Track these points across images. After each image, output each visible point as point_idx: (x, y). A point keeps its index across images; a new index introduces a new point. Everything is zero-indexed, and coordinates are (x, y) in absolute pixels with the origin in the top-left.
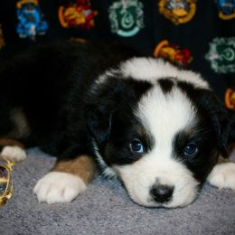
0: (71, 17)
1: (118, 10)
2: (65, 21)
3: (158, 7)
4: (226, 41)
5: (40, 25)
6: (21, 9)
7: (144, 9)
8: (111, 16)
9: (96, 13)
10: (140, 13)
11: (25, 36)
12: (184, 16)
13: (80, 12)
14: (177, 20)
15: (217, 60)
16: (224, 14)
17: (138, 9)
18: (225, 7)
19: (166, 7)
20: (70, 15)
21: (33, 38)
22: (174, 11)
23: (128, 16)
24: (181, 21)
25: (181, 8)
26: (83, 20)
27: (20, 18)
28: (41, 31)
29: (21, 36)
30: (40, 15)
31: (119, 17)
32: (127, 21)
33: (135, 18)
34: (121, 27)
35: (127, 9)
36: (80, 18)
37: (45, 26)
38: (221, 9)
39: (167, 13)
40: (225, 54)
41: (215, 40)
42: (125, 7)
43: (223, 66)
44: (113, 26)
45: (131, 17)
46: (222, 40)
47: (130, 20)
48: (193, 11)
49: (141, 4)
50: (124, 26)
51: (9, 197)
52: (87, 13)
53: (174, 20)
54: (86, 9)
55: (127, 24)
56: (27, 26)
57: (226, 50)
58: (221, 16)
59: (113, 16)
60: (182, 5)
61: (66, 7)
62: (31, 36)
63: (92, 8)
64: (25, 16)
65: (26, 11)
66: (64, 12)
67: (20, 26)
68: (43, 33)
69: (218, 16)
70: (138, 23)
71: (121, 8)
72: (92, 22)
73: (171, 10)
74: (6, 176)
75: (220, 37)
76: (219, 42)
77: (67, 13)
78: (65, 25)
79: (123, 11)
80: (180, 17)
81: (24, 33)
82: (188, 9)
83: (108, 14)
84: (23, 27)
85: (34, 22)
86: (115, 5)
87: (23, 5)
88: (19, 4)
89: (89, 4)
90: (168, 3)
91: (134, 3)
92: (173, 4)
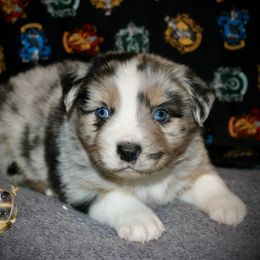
0: (76, 43)
1: (124, 37)
3: (164, 36)
4: (231, 71)
5: (43, 49)
6: (25, 34)
7: (150, 37)
8: (117, 43)
9: (102, 39)
10: (146, 41)
11: (28, 61)
12: (190, 46)
13: (85, 38)
14: (183, 49)
15: (221, 89)
16: (229, 44)
17: (144, 37)
18: (231, 38)
19: (172, 36)
20: (75, 41)
22: (180, 40)
23: (134, 43)
24: (187, 50)
25: (187, 37)
26: (88, 46)
27: (24, 42)
28: (44, 56)
29: (24, 60)
30: (44, 39)
31: (125, 44)
32: (133, 49)
33: (141, 46)
35: (134, 37)
36: (85, 44)
37: (48, 51)
38: (227, 39)
39: (173, 42)
40: (229, 83)
41: (220, 69)
42: (131, 34)
43: (228, 95)
45: (137, 45)
46: (227, 69)
47: (136, 47)
48: (199, 41)
51: (13, 221)
52: (93, 39)
53: (180, 49)
54: (92, 35)
56: (30, 51)
57: (230, 80)
58: (226, 46)
59: (119, 43)
61: (71, 32)
63: (98, 35)
64: (29, 40)
65: (30, 36)
66: (68, 37)
67: (23, 50)
68: (46, 58)
69: (223, 46)
70: (144, 50)
71: (127, 35)
72: (97, 49)
73: (177, 39)
74: (10, 201)
75: (225, 67)
76: (224, 71)
77: (71, 39)
78: (69, 50)
79: (129, 39)
80: (186, 46)
81: (27, 58)
82: (194, 38)
84: (26, 52)
85: (37, 46)
86: (122, 32)
87: (27, 30)
88: (23, 29)
89: (95, 31)
90: (174, 32)
91: (140, 31)
92: (179, 34)
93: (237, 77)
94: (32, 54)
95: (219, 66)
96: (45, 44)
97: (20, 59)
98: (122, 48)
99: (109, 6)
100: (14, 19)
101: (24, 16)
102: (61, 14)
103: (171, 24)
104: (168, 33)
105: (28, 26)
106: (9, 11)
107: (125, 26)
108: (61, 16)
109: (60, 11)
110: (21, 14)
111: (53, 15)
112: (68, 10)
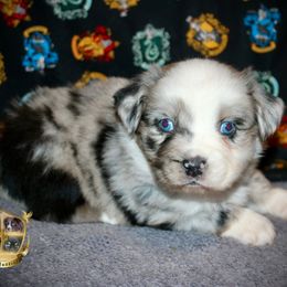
1: (142, 41)
2: (79, 52)
5: (49, 56)
6: (29, 39)
7: (170, 40)
8: (134, 48)
9: (117, 44)
10: (166, 44)
11: (32, 69)
12: (215, 48)
13: (98, 42)
14: (207, 53)
16: (258, 46)
17: (164, 40)
19: (195, 38)
21: (42, 72)
22: (204, 43)
23: (152, 47)
24: (212, 54)
25: (212, 40)
26: (101, 52)
27: (27, 49)
28: (51, 63)
29: (27, 69)
30: (50, 45)
31: (143, 49)
32: (152, 53)
33: (160, 50)
34: (145, 60)
35: (153, 40)
36: (98, 49)
37: (55, 57)
38: (255, 41)
39: (196, 45)
42: (150, 37)
44: (136, 59)
45: (156, 49)
47: (155, 52)
48: (225, 43)
49: (167, 34)
50: (148, 58)
52: (107, 43)
53: (204, 53)
54: (105, 39)
55: (151, 56)
56: (34, 58)
58: (254, 48)
59: (136, 48)
60: (213, 36)
62: (40, 69)
64: (33, 46)
65: (35, 41)
66: (78, 42)
67: (26, 57)
68: (53, 66)
69: (250, 49)
70: (164, 55)
71: (145, 39)
72: (111, 54)
73: (201, 42)
77: (82, 44)
78: (79, 57)
79: (147, 42)
80: (211, 49)
82: (219, 40)
84: (30, 60)
85: (43, 53)
86: (139, 35)
87: (31, 34)
88: (26, 34)
89: (109, 34)
90: (197, 34)
91: (159, 33)
92: (203, 36)
93: (267, 82)
94: (36, 61)
97: (24, 68)
98: (140, 53)
99: (125, 6)
100: (16, 22)
101: (28, 18)
102: (70, 15)
103: (193, 25)
104: (190, 35)
105: (32, 30)
106: (10, 13)
108: (70, 17)
109: (69, 12)
110: (24, 16)
111: (60, 16)
112: (79, 11)
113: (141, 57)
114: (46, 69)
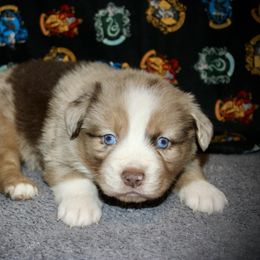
0: (53, 26)
1: (104, 18)
2: (47, 29)
4: (217, 51)
5: (20, 32)
7: (130, 17)
8: (96, 24)
9: (80, 21)
10: (127, 21)
12: (173, 25)
13: (63, 19)
14: (166, 29)
15: (207, 71)
16: (215, 23)
17: (125, 17)
19: (154, 15)
20: (52, 23)
21: (13, 47)
22: (163, 20)
23: (114, 24)
24: (170, 30)
25: (170, 16)
26: (66, 29)
28: (21, 39)
30: (20, 22)
31: (105, 26)
32: (113, 30)
33: (121, 27)
35: (113, 17)
36: (63, 26)
37: (25, 34)
38: (212, 18)
39: (155, 22)
40: (215, 64)
41: (205, 49)
42: (111, 14)
43: (213, 77)
44: (98, 35)
45: (117, 25)
46: (213, 49)
47: (116, 28)
48: (182, 20)
49: (127, 12)
50: (110, 34)
52: (71, 20)
53: (162, 29)
54: (70, 17)
55: (113, 32)
56: (6, 34)
57: (216, 61)
58: (211, 24)
59: (98, 24)
60: (171, 14)
61: (48, 14)
62: (11, 44)
63: (76, 16)
64: (4, 23)
65: (6, 19)
66: (45, 19)
68: (23, 42)
70: (124, 31)
71: (107, 16)
72: (76, 30)
73: (159, 19)
75: (210, 47)
76: (209, 53)
77: (49, 21)
78: (46, 33)
79: (108, 19)
80: (169, 26)
82: (177, 17)
83: (94, 22)
84: (2, 35)
86: (101, 13)
87: (3, 12)
89: (73, 12)
90: (156, 11)
91: (120, 11)
92: (161, 13)
93: (223, 57)
94: (8, 37)
95: (204, 47)
96: (22, 27)
98: (102, 30)
103: (152, 3)
104: (149, 12)
105: (4, 8)
107: (104, 7)
113: (102, 33)
114: (16, 44)
